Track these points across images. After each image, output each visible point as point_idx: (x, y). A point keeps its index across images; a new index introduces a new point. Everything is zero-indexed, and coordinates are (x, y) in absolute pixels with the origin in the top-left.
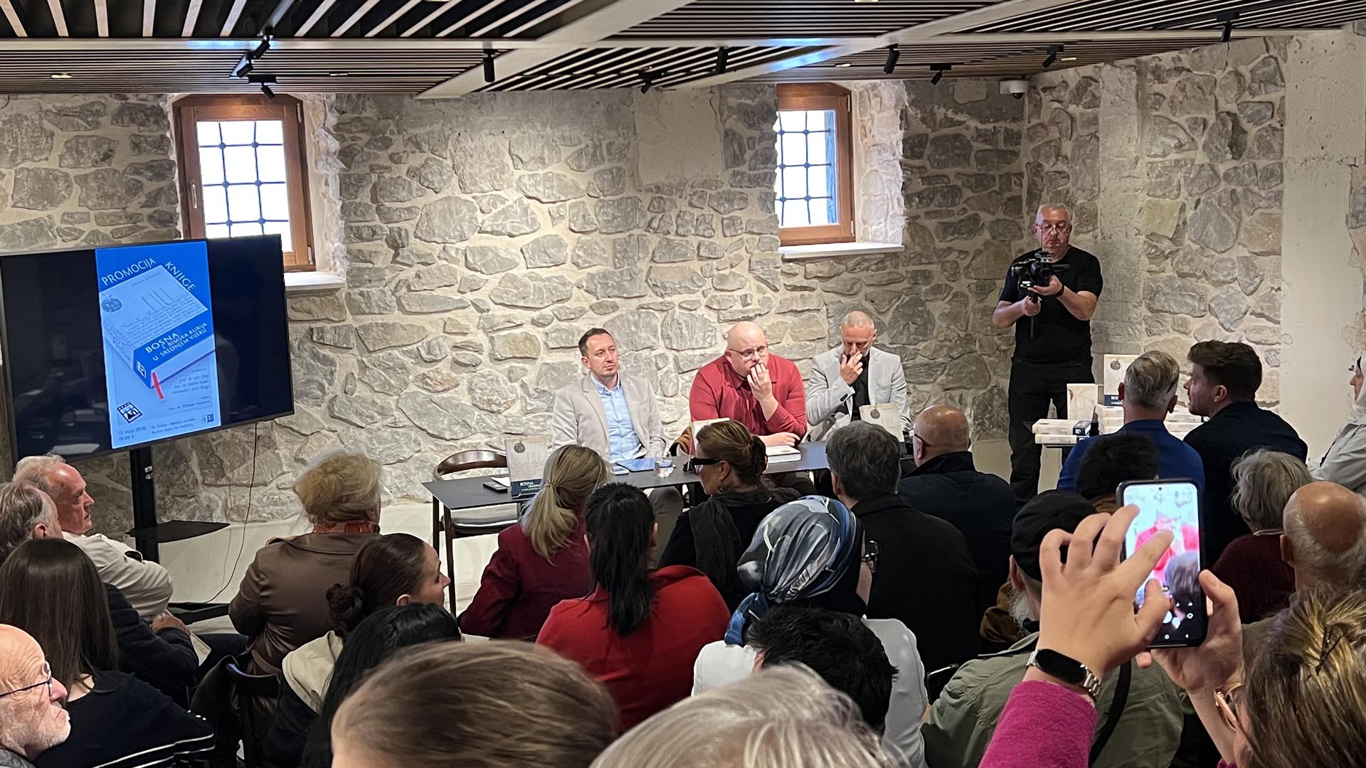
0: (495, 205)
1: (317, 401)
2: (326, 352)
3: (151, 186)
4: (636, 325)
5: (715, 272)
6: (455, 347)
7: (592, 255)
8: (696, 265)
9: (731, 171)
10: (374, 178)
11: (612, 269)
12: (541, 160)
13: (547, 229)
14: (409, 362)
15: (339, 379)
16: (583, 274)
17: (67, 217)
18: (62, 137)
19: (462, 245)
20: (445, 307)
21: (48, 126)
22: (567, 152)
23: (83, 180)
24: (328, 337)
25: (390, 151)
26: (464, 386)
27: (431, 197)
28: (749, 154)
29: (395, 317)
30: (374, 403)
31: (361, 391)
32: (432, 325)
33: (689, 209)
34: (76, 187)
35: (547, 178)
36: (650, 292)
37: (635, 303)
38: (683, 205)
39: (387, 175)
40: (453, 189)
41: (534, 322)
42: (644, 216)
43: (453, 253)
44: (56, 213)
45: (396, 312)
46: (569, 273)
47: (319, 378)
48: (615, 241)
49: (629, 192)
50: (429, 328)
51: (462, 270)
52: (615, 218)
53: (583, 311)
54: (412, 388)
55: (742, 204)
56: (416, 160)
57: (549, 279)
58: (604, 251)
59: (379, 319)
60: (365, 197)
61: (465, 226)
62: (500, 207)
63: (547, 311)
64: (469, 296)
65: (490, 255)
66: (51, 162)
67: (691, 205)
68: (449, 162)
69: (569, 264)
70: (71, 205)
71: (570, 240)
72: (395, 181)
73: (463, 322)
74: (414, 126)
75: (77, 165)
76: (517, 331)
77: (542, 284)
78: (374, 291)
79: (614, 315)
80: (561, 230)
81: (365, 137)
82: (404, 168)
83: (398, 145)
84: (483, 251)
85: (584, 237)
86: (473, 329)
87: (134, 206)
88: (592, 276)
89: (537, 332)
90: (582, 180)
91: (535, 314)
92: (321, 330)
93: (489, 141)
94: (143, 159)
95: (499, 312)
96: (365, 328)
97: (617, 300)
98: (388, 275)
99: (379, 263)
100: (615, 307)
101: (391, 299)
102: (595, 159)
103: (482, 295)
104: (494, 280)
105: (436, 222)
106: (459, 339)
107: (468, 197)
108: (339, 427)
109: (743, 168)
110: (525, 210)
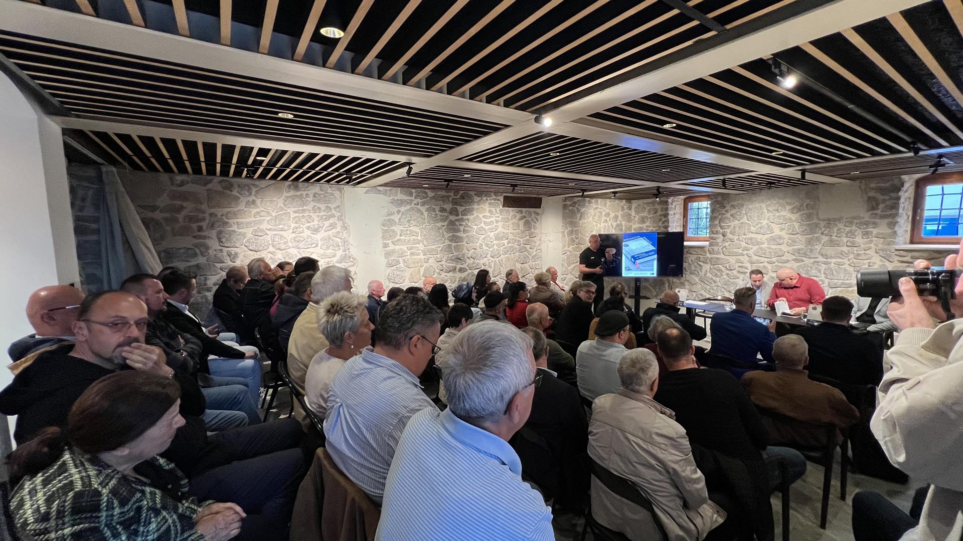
0: (758, 225)
1: (697, 276)
2: (701, 263)
3: (664, 219)
4: (811, 267)
5: (855, 252)
6: (739, 267)
7: (795, 242)
8: (845, 249)
9: (871, 212)
10: (720, 217)
11: (803, 247)
12: (778, 210)
13: (777, 232)
14: (723, 269)
15: (704, 270)
16: (791, 248)
17: (647, 226)
18: (648, 208)
19: (744, 237)
20: (737, 255)
21: (645, 206)
22: (788, 207)
23: (650, 218)
24: (701, 259)
25: (726, 209)
26: (741, 279)
27: (737, 222)
28: (881, 206)
29: (722, 256)
30: (712, 279)
31: (709, 275)
32: (732, 260)
33: (845, 228)
34: (649, 220)
35: (779, 216)
36: (820, 256)
37: (813, 260)
38: (841, 226)
39: (724, 216)
40: (745, 220)
41: (768, 262)
42: (821, 229)
43: (741, 239)
44: (645, 225)
45: (722, 255)
46: (784, 248)
47: (698, 270)
48: (806, 238)
49: (815, 221)
50: (730, 260)
51: (744, 244)
52: (806, 230)
53: (788, 261)
54: (725, 276)
55: (874, 226)
56: (733, 211)
57: (775, 249)
58: (801, 241)
59: (716, 256)
60: (717, 222)
61: (746, 231)
62: (760, 225)
63: (774, 259)
64: (745, 252)
65: (754, 240)
66: (645, 214)
67: (845, 226)
68: (744, 212)
69: (785, 245)
70: (648, 224)
71: (786, 237)
72: (725, 218)
73: (742, 259)
74: (732, 202)
75: (649, 214)
76: (761, 264)
77: (771, 250)
78: (716, 248)
79: (801, 263)
80: (783, 234)
81: (718, 206)
82: (729, 214)
83: (728, 207)
84: (751, 239)
85: (792, 236)
86: (746, 262)
87: (660, 224)
88: (794, 249)
89: (769, 266)
90: (794, 217)
91: (769, 260)
92: (699, 257)
93: (758, 205)
94: (662, 213)
95: (755, 258)
96: (711, 258)
97: (804, 259)
98: (720, 244)
99: (719, 240)
100: (803, 261)
101: (720, 250)
102: (799, 210)
103: (751, 252)
104: (755, 248)
105: (737, 229)
106: (741, 264)
107: (750, 222)
108: (702, 284)
109: (879, 212)
110: (769, 227)
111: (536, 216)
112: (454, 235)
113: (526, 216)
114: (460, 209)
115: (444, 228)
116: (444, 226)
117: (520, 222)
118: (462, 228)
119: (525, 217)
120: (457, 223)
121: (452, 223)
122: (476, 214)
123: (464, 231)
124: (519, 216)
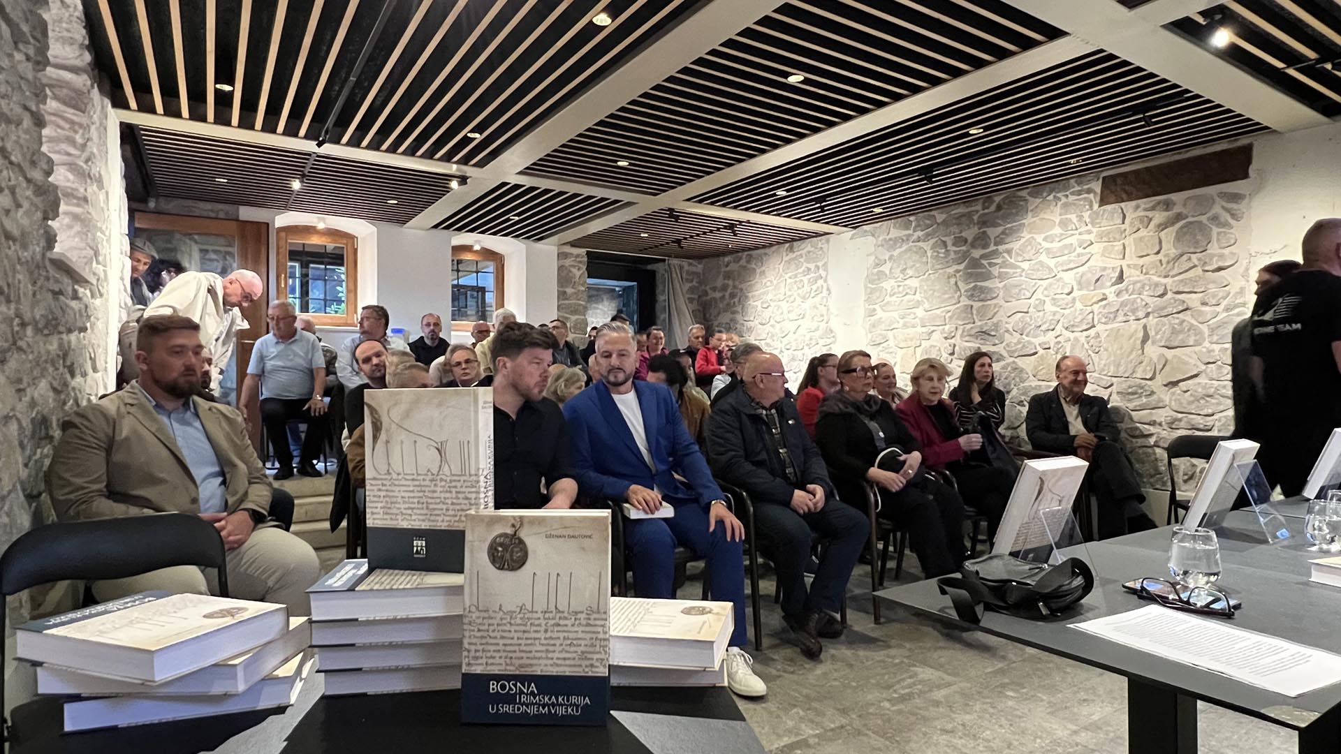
111: (1229, 206)
112: (976, 286)
113: (1185, 211)
114: (993, 232)
115: (958, 275)
116: (958, 271)
117: (1163, 234)
118: (995, 271)
119: (1179, 217)
120: (985, 262)
121: (975, 264)
122: (1029, 236)
123: (1002, 277)
124: (1159, 217)
